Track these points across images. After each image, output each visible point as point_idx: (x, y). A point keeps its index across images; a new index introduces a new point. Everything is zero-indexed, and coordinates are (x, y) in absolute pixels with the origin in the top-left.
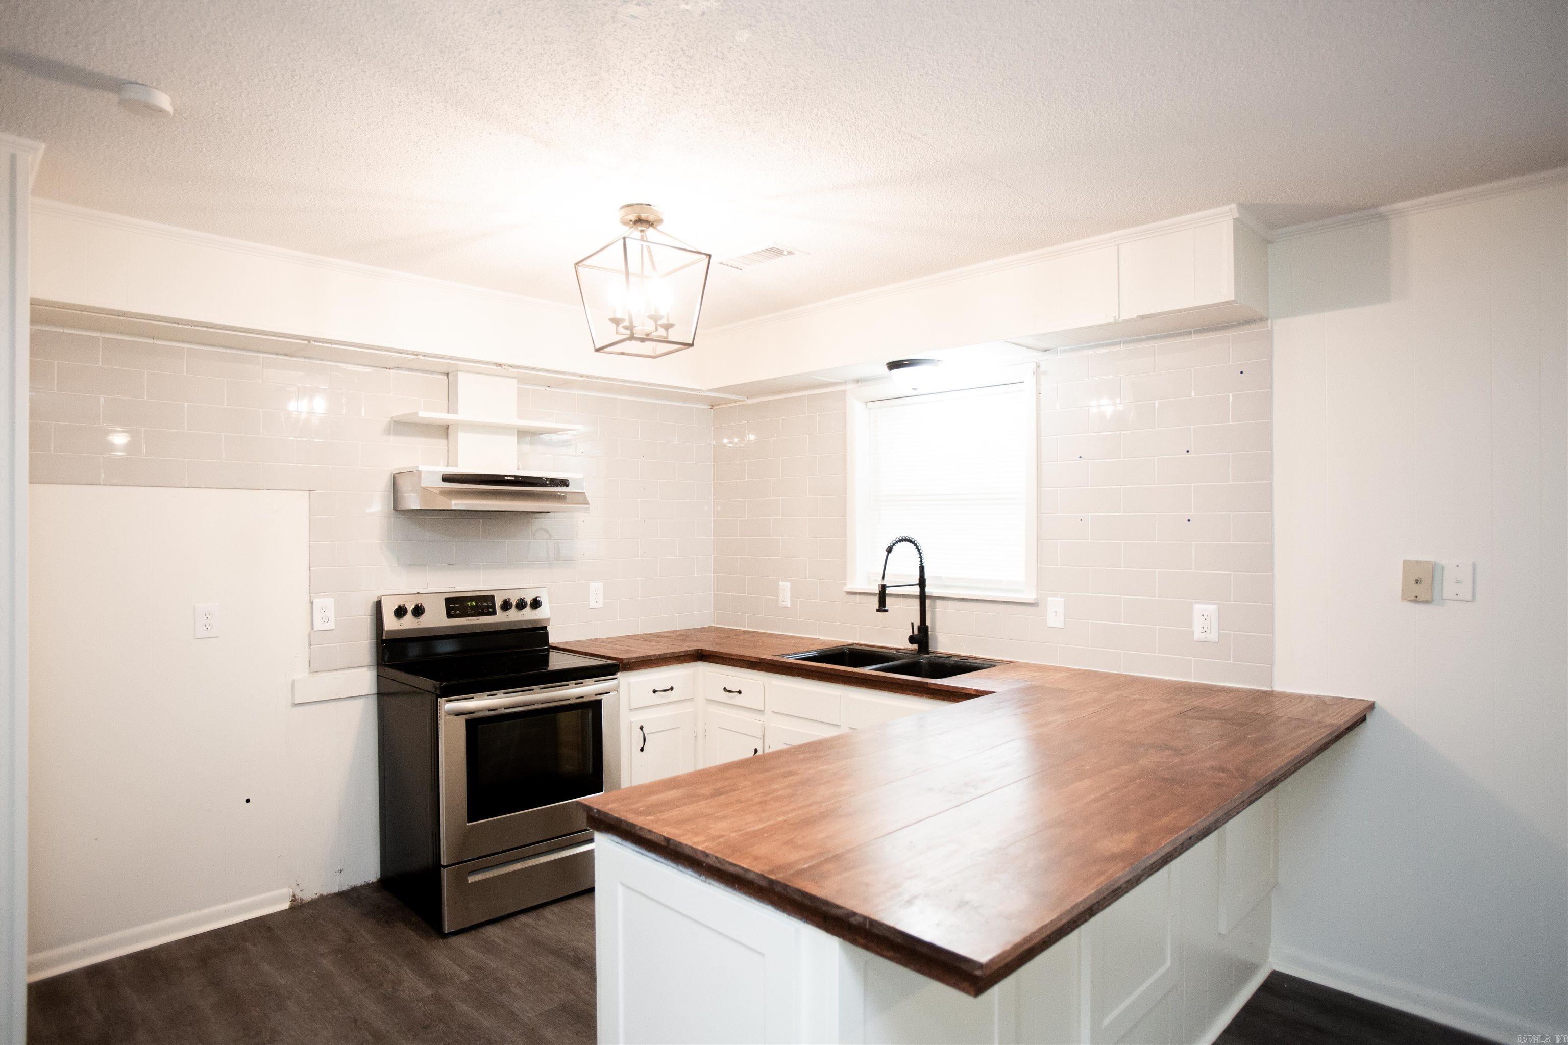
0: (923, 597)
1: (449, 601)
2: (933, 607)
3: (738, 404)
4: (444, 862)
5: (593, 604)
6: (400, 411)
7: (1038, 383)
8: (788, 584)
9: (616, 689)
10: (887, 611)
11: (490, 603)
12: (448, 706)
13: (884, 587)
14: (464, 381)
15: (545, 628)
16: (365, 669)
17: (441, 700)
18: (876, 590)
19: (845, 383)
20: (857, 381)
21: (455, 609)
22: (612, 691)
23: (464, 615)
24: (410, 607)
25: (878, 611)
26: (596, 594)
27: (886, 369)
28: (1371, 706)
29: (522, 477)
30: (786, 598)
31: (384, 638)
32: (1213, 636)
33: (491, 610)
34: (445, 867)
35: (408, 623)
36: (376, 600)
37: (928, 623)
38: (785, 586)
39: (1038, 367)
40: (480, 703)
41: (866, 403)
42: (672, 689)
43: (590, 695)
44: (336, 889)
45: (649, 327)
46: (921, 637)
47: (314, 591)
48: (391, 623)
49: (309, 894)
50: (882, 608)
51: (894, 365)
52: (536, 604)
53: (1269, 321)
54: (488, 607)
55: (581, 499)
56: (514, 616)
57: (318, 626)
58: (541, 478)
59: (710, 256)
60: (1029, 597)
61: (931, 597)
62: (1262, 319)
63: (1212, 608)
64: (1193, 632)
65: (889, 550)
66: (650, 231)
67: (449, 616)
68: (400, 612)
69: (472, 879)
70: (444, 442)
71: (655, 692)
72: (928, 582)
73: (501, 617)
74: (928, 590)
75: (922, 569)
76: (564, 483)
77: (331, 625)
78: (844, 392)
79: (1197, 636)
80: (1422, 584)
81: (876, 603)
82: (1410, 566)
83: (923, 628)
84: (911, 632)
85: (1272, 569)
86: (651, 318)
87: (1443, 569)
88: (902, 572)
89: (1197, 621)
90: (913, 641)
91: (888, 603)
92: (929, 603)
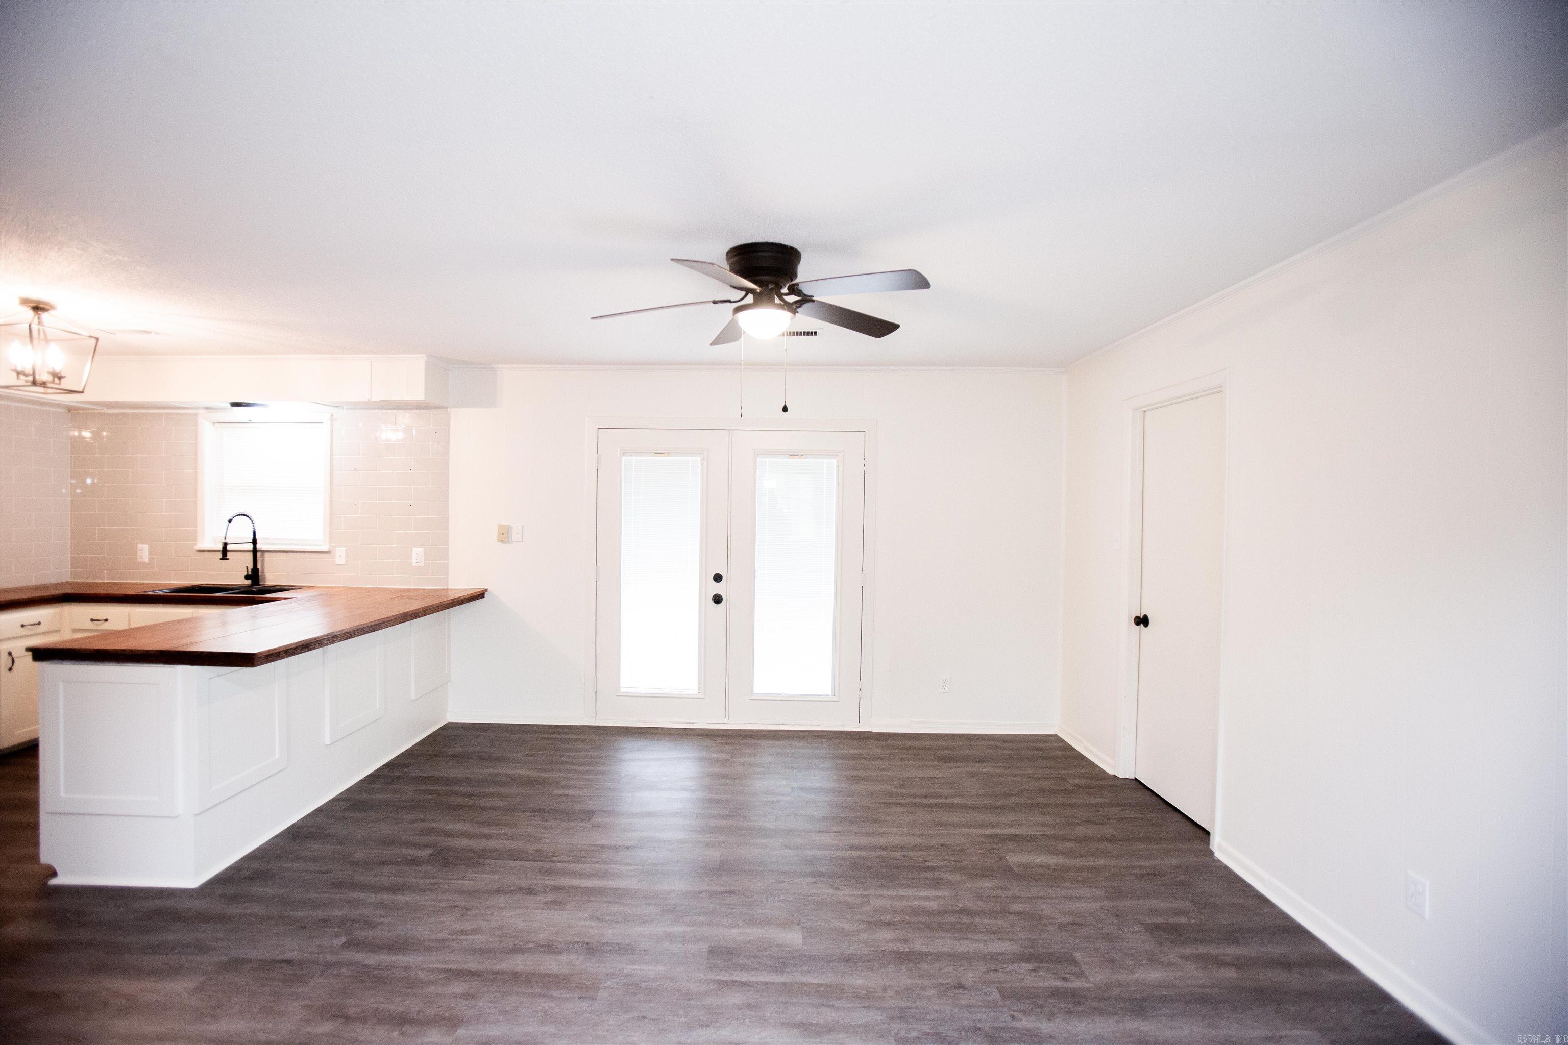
0: (255, 551)
2: (263, 556)
3: (95, 412)
7: (332, 425)
8: (146, 546)
10: (228, 559)
13: (225, 545)
18: (220, 547)
19: (197, 408)
20: (207, 408)
25: (221, 559)
27: (229, 406)
28: (486, 590)
30: (144, 557)
32: (422, 564)
37: (259, 566)
38: (144, 549)
39: (332, 415)
41: (214, 423)
42: (40, 623)
45: (46, 377)
46: (254, 575)
50: (224, 558)
51: (236, 404)
53: (448, 409)
60: (325, 548)
61: (261, 551)
62: (444, 407)
63: (421, 550)
64: (412, 562)
65: (230, 521)
66: (46, 315)
71: (23, 626)
72: (258, 541)
74: (259, 546)
75: (254, 533)
78: (196, 414)
79: (414, 564)
80: (504, 535)
81: (220, 555)
82: (500, 526)
83: (255, 570)
84: (246, 573)
85: (448, 531)
86: (49, 373)
87: (512, 527)
88: (240, 535)
89: (414, 556)
90: (247, 577)
91: (229, 555)
92: (259, 554)
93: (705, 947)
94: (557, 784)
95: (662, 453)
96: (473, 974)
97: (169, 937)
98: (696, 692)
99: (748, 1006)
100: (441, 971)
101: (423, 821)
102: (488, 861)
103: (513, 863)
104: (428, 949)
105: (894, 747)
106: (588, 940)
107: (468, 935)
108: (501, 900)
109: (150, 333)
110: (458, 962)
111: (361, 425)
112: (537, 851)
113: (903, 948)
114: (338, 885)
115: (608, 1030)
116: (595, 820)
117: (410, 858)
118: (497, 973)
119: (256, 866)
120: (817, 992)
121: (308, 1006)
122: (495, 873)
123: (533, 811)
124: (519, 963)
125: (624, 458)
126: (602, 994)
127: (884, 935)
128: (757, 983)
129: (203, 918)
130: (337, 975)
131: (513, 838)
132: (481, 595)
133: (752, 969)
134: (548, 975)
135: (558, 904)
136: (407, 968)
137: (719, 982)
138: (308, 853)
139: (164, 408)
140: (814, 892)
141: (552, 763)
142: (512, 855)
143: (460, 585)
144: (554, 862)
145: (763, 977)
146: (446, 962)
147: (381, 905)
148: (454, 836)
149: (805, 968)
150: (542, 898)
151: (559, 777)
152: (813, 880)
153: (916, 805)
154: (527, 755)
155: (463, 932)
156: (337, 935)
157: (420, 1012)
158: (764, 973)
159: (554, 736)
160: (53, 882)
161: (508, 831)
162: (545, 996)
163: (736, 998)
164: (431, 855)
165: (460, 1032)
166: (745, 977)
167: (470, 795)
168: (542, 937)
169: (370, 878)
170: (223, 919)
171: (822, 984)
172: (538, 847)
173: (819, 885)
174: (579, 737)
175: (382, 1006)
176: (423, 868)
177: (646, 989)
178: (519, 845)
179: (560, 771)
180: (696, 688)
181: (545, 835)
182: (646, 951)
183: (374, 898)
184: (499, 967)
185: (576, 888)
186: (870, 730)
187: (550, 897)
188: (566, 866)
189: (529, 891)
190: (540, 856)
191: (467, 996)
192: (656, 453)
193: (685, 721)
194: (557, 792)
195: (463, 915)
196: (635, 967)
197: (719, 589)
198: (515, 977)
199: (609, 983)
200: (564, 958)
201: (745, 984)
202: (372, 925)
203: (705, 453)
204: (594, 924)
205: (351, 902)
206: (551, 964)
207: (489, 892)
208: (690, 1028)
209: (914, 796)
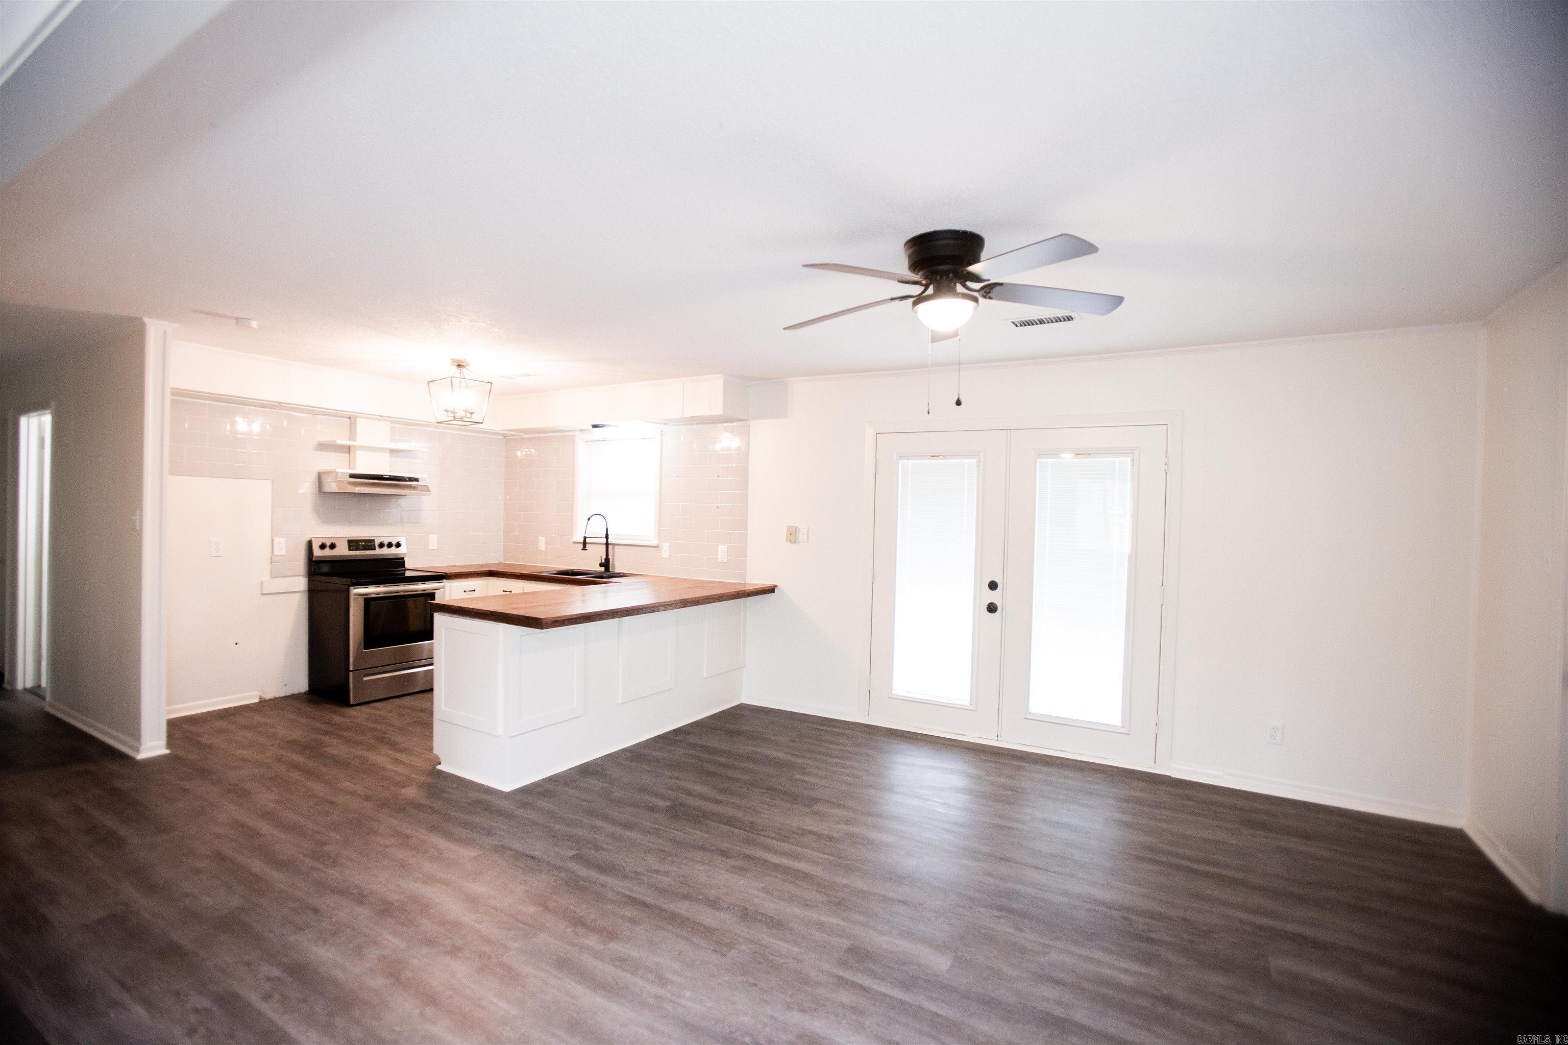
0: (607, 544)
1: (350, 542)
2: (613, 549)
3: (519, 437)
4: (351, 668)
5: (431, 547)
6: (325, 438)
7: (661, 440)
8: (544, 538)
9: (443, 587)
10: (586, 550)
11: (372, 544)
12: (356, 591)
13: (585, 538)
14: (361, 424)
15: (403, 558)
16: (301, 577)
17: (352, 588)
18: (582, 540)
19: (575, 431)
20: (581, 430)
21: (353, 546)
22: (442, 588)
23: (357, 549)
24: (328, 544)
25: (582, 549)
26: (433, 542)
27: (591, 427)
28: (776, 586)
29: (393, 476)
30: (542, 547)
31: (313, 560)
32: (725, 560)
33: (373, 547)
34: (351, 671)
35: (327, 552)
36: (308, 540)
37: (610, 557)
38: (542, 540)
39: (662, 432)
40: (371, 590)
41: (586, 442)
42: (474, 591)
43: (429, 590)
44: (283, 695)
45: (463, 414)
46: (606, 564)
47: (274, 533)
48: (317, 552)
49: (269, 695)
50: (584, 548)
51: (595, 426)
52: (398, 545)
53: (749, 421)
54: (371, 546)
55: (426, 489)
56: (385, 551)
57: (276, 552)
58: (403, 477)
59: (491, 383)
60: (655, 543)
61: (612, 544)
62: (746, 420)
63: (725, 547)
64: (718, 558)
65: (589, 519)
66: (464, 370)
67: (350, 550)
68: (323, 547)
69: (366, 679)
70: (347, 455)
71: (465, 591)
72: (610, 536)
73: (378, 552)
74: (610, 541)
75: (607, 529)
76: (416, 480)
77: (283, 552)
78: (574, 436)
79: (720, 560)
80: (792, 535)
81: (581, 546)
82: (789, 528)
83: (607, 559)
84: (600, 562)
85: (747, 530)
86: (463, 410)
87: (799, 528)
88: (596, 531)
89: (720, 553)
90: (601, 565)
91: (588, 546)
92: (610, 547)
93: (846, 943)
94: (802, 770)
95: (938, 456)
96: (645, 905)
97: (477, 820)
98: (968, 703)
99: (855, 1009)
100: (624, 895)
101: (677, 778)
102: (709, 822)
103: (726, 828)
104: (626, 877)
105: (1190, 798)
106: (748, 906)
107: (659, 875)
108: (699, 855)
109: (530, 375)
110: (639, 893)
111: (682, 438)
112: (752, 822)
113: (1059, 1012)
114: (592, 813)
115: (719, 984)
116: (816, 808)
117: (651, 805)
118: (663, 910)
119: (549, 786)
120: (932, 1020)
121: (528, 891)
122: (707, 832)
123: (767, 789)
124: (683, 908)
125: (900, 462)
126: (733, 953)
127: (1049, 992)
128: (876, 991)
129: (501, 813)
130: (557, 876)
131: (738, 807)
132: (771, 590)
133: (879, 978)
134: (701, 924)
135: (742, 870)
136: (604, 886)
137: (841, 978)
138: (585, 785)
139: (551, 432)
140: (992, 925)
141: (809, 751)
142: (729, 821)
143: (755, 580)
144: (760, 835)
145: (883, 988)
146: (631, 890)
147: (612, 835)
148: (694, 796)
149: (934, 995)
150: (732, 862)
151: (808, 765)
152: (998, 913)
153: (1178, 868)
154: (791, 741)
155: (657, 872)
156: (571, 848)
157: (594, 920)
158: (889, 985)
159: (825, 728)
160: (439, 767)
161: (736, 800)
162: (687, 940)
163: (847, 997)
164: (668, 806)
165: (613, 945)
166: (867, 981)
167: (724, 766)
168: (713, 893)
169: (615, 813)
170: (510, 816)
171: (941, 1016)
172: (754, 819)
173: (1002, 921)
174: (846, 732)
175: (572, 907)
176: (656, 815)
177: (772, 962)
178: (740, 814)
179: (811, 759)
180: (969, 699)
181: (764, 811)
182: (791, 930)
183: (609, 828)
184: (666, 907)
185: (765, 861)
186: (1169, 775)
187: (738, 863)
188: (768, 841)
189: (725, 854)
190: (752, 827)
191: (633, 921)
192: (932, 456)
193: (955, 732)
194: (798, 777)
195: (664, 858)
196: (774, 941)
197: (993, 597)
198: (674, 919)
199: (744, 947)
200: (721, 915)
201: (864, 989)
202: (598, 848)
203: (982, 455)
204: (762, 895)
205: (593, 828)
206: (708, 917)
207: (693, 847)
208: (789, 1007)
209: (1183, 857)
